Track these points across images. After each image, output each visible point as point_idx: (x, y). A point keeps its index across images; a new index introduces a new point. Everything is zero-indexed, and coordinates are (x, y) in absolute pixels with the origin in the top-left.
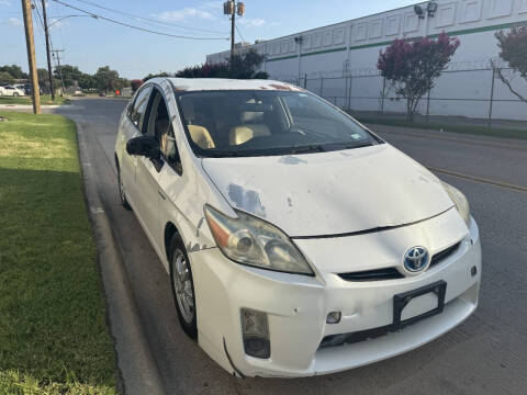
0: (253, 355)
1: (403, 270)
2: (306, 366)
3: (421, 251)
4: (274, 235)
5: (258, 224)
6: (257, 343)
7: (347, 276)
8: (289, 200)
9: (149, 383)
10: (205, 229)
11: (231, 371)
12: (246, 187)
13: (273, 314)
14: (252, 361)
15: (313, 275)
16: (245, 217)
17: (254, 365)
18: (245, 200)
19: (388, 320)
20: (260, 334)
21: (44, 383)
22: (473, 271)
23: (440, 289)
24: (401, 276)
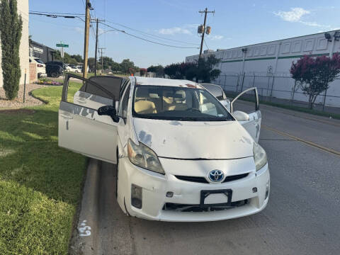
0: (134, 206)
1: (208, 180)
2: (156, 215)
3: (219, 173)
4: (152, 155)
5: (147, 149)
6: (137, 201)
7: (179, 177)
8: (164, 141)
9: (91, 210)
10: (126, 149)
11: (125, 212)
12: (148, 133)
13: (144, 188)
14: (134, 208)
15: (164, 174)
16: (142, 146)
17: (134, 210)
18: (145, 139)
19: (197, 201)
20: (138, 197)
22: (255, 190)
23: (229, 193)
24: (208, 183)
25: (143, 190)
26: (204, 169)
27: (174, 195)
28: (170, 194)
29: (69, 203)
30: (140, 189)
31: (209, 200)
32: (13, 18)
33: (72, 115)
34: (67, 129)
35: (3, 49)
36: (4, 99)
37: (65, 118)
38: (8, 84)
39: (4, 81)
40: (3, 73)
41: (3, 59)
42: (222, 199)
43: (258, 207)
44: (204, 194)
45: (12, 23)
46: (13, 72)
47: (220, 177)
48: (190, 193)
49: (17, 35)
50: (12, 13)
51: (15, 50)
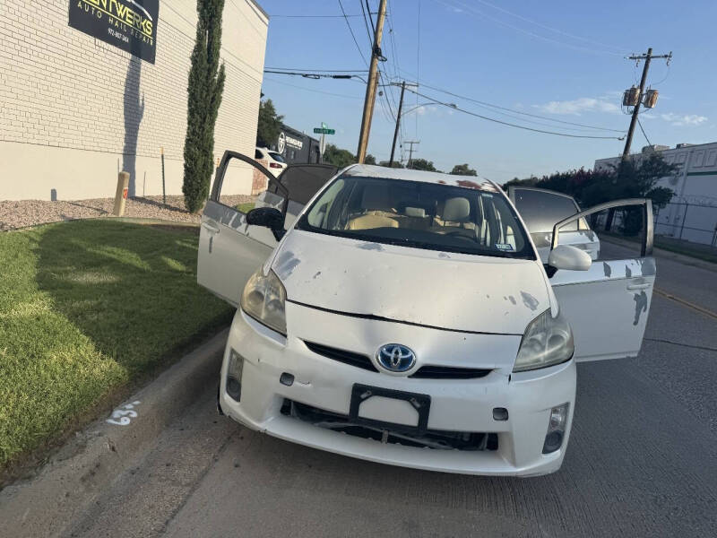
0: (230, 395)
2: (261, 420)
3: (405, 351)
4: (279, 296)
5: (278, 284)
6: (235, 387)
7: (313, 347)
8: (319, 273)
12: (297, 254)
13: (248, 361)
15: (285, 336)
16: (272, 277)
17: (227, 402)
18: (284, 266)
19: (343, 407)
20: (237, 377)
21: (97, 349)
22: (502, 413)
23: (423, 403)
24: (375, 370)
25: (246, 363)
26: (370, 337)
27: (296, 383)
28: (287, 378)
29: (124, 365)
30: (240, 360)
31: (372, 409)
32: (209, 71)
33: (220, 226)
34: (210, 251)
35: (189, 123)
36: (182, 211)
37: (209, 230)
38: (191, 185)
39: (185, 180)
40: (185, 166)
41: (188, 141)
42: (406, 415)
43: (514, 464)
44: (360, 392)
45: (207, 78)
46: (200, 163)
47: (405, 363)
48: (330, 384)
49: (213, 99)
50: (209, 61)
51: (207, 126)
